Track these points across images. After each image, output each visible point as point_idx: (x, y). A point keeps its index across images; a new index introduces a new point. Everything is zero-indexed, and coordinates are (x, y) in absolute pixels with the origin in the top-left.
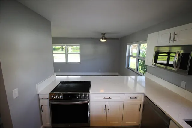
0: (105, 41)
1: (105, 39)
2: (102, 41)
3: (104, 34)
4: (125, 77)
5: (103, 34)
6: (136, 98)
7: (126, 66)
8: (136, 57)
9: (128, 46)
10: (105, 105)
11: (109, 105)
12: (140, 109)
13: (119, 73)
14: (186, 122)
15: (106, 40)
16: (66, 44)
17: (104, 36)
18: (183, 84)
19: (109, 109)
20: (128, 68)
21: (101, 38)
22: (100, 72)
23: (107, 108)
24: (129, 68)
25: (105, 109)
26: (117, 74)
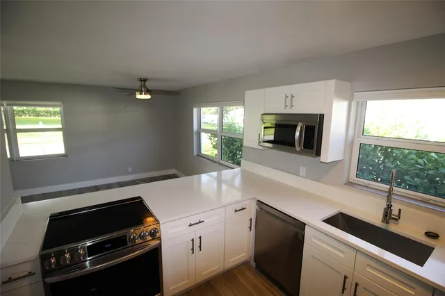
0: (148, 97)
1: (148, 91)
2: (139, 96)
3: (145, 80)
4: (195, 177)
5: (141, 81)
6: (243, 209)
7: (195, 153)
8: (216, 131)
9: (195, 110)
10: (193, 240)
11: (200, 237)
12: (250, 228)
13: (177, 169)
14: (323, 221)
15: (150, 94)
16: (6, 99)
17: (145, 86)
18: (303, 170)
19: (200, 247)
20: (198, 155)
21: (138, 91)
22: (131, 173)
23: (196, 246)
24: (200, 155)
25: (193, 249)
26: (173, 171)
